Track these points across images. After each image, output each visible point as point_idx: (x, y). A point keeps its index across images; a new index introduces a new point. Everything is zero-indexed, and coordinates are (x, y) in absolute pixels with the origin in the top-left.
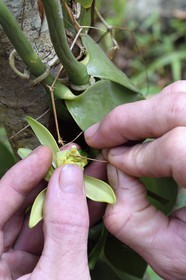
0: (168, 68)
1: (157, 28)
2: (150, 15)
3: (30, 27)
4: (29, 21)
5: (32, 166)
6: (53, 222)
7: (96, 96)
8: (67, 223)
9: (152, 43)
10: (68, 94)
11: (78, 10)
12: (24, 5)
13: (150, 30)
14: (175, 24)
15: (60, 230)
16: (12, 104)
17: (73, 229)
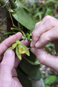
0: (38, 17)
1: (34, 6)
2: (32, 2)
7: (20, 12)
9: (33, 10)
13: (32, 7)
14: (39, 5)
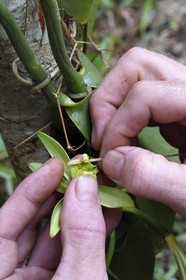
3: (31, 39)
4: (30, 33)
5: (44, 176)
6: (71, 229)
8: (85, 229)
10: (68, 102)
11: (74, 30)
12: (26, 17)
15: (78, 236)
16: (15, 118)
17: (91, 234)
